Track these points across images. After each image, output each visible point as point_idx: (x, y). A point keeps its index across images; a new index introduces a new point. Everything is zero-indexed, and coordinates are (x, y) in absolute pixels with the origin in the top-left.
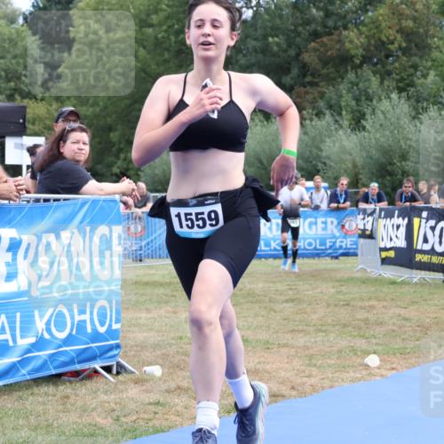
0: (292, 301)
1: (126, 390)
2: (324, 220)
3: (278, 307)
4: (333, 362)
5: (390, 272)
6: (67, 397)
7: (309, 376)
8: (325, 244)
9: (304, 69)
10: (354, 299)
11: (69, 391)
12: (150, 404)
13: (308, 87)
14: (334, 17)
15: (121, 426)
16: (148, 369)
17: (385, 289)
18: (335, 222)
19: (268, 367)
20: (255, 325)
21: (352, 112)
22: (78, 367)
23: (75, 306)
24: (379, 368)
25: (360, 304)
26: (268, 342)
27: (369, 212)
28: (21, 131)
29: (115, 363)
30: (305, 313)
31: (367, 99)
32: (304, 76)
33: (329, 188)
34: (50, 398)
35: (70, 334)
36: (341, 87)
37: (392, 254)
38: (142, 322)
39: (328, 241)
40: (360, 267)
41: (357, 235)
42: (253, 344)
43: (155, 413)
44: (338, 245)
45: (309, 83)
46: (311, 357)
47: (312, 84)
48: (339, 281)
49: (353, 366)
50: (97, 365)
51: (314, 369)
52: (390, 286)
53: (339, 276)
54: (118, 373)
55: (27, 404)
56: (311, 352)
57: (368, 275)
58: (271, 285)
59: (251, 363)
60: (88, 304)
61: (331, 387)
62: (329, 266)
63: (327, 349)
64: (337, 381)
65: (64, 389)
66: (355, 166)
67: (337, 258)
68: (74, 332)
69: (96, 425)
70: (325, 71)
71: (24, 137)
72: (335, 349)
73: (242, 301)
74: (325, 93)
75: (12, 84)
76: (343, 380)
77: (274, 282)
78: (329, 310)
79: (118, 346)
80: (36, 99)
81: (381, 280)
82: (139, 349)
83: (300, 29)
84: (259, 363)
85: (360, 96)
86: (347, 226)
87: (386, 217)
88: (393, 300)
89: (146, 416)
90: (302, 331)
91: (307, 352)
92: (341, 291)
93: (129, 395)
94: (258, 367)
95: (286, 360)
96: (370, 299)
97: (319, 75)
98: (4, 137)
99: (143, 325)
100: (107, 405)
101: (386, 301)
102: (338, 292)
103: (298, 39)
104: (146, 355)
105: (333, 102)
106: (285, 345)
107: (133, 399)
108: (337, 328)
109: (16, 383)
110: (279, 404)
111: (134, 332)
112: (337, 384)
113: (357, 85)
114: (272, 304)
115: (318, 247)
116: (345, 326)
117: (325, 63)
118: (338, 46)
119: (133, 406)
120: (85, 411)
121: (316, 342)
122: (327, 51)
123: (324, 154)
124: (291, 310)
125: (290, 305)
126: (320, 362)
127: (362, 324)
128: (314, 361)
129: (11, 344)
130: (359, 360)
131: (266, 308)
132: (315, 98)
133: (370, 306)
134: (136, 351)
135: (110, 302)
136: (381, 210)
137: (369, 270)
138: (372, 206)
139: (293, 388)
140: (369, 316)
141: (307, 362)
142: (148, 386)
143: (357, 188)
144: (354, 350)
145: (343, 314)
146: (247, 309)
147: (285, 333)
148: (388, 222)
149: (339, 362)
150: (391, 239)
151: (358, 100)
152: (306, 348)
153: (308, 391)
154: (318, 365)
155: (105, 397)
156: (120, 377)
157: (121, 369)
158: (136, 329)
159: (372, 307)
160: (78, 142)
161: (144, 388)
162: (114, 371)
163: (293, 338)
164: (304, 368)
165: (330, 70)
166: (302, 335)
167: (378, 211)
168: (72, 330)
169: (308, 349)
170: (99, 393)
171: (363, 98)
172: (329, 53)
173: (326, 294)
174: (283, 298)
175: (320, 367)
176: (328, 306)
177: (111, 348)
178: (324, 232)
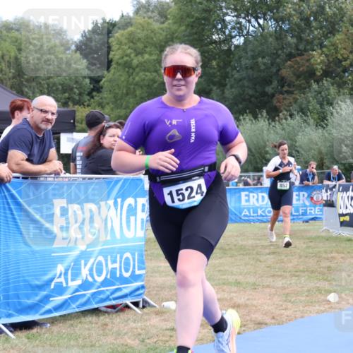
0: (274, 253)
1: (150, 320)
2: (297, 193)
3: (262, 258)
4: (303, 299)
5: (347, 232)
6: (106, 325)
7: (286, 309)
8: (298, 211)
9: (282, 81)
10: (319, 252)
11: (107, 320)
12: (167, 329)
13: (286, 95)
14: (304, 43)
15: (146, 346)
16: (166, 304)
17: (343, 245)
18: (306, 195)
19: (255, 302)
20: (246, 271)
21: (318, 114)
22: (114, 303)
23: (109, 257)
24: (338, 303)
25: (324, 255)
26: (254, 284)
27: (330, 187)
28: (72, 129)
29: (141, 299)
30: (283, 262)
31: (328, 104)
32: (282, 87)
33: (301, 170)
34: (93, 325)
35: (106, 278)
36: (309, 95)
37: (347, 218)
38: (162, 269)
39: (301, 209)
40: (324, 228)
41: (322, 205)
42: (244, 286)
43: (171, 336)
44: (308, 212)
45: (286, 91)
46: (287, 295)
47: (288, 92)
48: (308, 239)
49: (318, 302)
50: (128, 301)
51: (289, 304)
52: (347, 242)
53: (309, 235)
54: (144, 307)
55: (77, 329)
56: (287, 291)
57: (330, 234)
58: (258, 242)
59: (243, 300)
60: (118, 256)
61: (302, 317)
62: (302, 228)
63: (299, 289)
64: (306, 313)
65: (103, 319)
66: (320, 153)
67: (307, 222)
68: (109, 277)
69: (127, 345)
70: (298, 82)
71: (74, 134)
72: (306, 289)
73: (236, 254)
74: (298, 99)
75: (66, 95)
76: (311, 312)
77: (259, 240)
78: (301, 260)
79: (143, 287)
80: (84, 105)
81: (340, 239)
82: (159, 289)
83: (280, 52)
84: (248, 299)
85: (323, 101)
86: (315, 198)
87: (343, 191)
88: (349, 252)
89: (164, 339)
90: (281, 276)
91: (284, 291)
92: (310, 247)
93: (152, 323)
94: (248, 302)
95: (268, 298)
96: (331, 252)
97: (294, 86)
98: (59, 133)
99: (163, 272)
100: (135, 330)
101: (343, 253)
102: (308, 247)
103: (278, 60)
104: (165, 293)
105: (303, 106)
106: (268, 286)
107: (154, 326)
108: (306, 273)
109: (69, 314)
110: (263, 330)
111: (156, 277)
112: (306, 315)
113: (320, 93)
114: (258, 256)
115: (294, 213)
116: (313, 272)
117: (298, 77)
118: (308, 64)
119: (154, 331)
120: (119, 335)
121: (291, 284)
122: (299, 68)
123: (297, 144)
124: (272, 260)
125: (272, 256)
126: (294, 299)
127: (326, 271)
128: (289, 298)
129: (64, 285)
130: (323, 297)
131: (254, 259)
132: (290, 103)
133: (332, 257)
134: (157, 291)
135: (133, 255)
136: (340, 185)
137: (331, 231)
138: (334, 183)
139: (273, 318)
140: (331, 265)
141: (284, 299)
142: (166, 316)
143: (323, 169)
144: (319, 290)
145: (312, 263)
146: (240, 260)
147: (267, 277)
148: (345, 195)
149: (308, 298)
150: (347, 208)
151: (321, 105)
152: (284, 288)
153: (284, 320)
154: (292, 300)
155: (134, 325)
156: (145, 310)
157: (146, 304)
158: (157, 275)
159: (333, 258)
160: (114, 136)
161: (163, 318)
162: (141, 305)
163: (274, 281)
164: (281, 303)
165: (302, 82)
166: (280, 279)
167: (337, 186)
168: (107, 275)
169: (285, 289)
170: (129, 322)
171: (325, 103)
172: (301, 69)
173: (299, 249)
174: (267, 251)
175: (294, 302)
176: (300, 257)
177: (138, 289)
178: (298, 203)
